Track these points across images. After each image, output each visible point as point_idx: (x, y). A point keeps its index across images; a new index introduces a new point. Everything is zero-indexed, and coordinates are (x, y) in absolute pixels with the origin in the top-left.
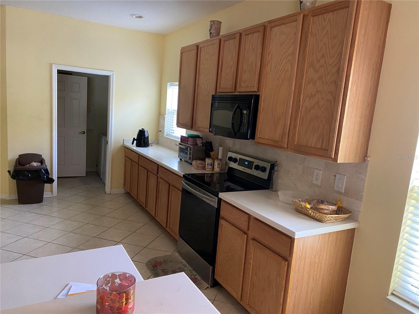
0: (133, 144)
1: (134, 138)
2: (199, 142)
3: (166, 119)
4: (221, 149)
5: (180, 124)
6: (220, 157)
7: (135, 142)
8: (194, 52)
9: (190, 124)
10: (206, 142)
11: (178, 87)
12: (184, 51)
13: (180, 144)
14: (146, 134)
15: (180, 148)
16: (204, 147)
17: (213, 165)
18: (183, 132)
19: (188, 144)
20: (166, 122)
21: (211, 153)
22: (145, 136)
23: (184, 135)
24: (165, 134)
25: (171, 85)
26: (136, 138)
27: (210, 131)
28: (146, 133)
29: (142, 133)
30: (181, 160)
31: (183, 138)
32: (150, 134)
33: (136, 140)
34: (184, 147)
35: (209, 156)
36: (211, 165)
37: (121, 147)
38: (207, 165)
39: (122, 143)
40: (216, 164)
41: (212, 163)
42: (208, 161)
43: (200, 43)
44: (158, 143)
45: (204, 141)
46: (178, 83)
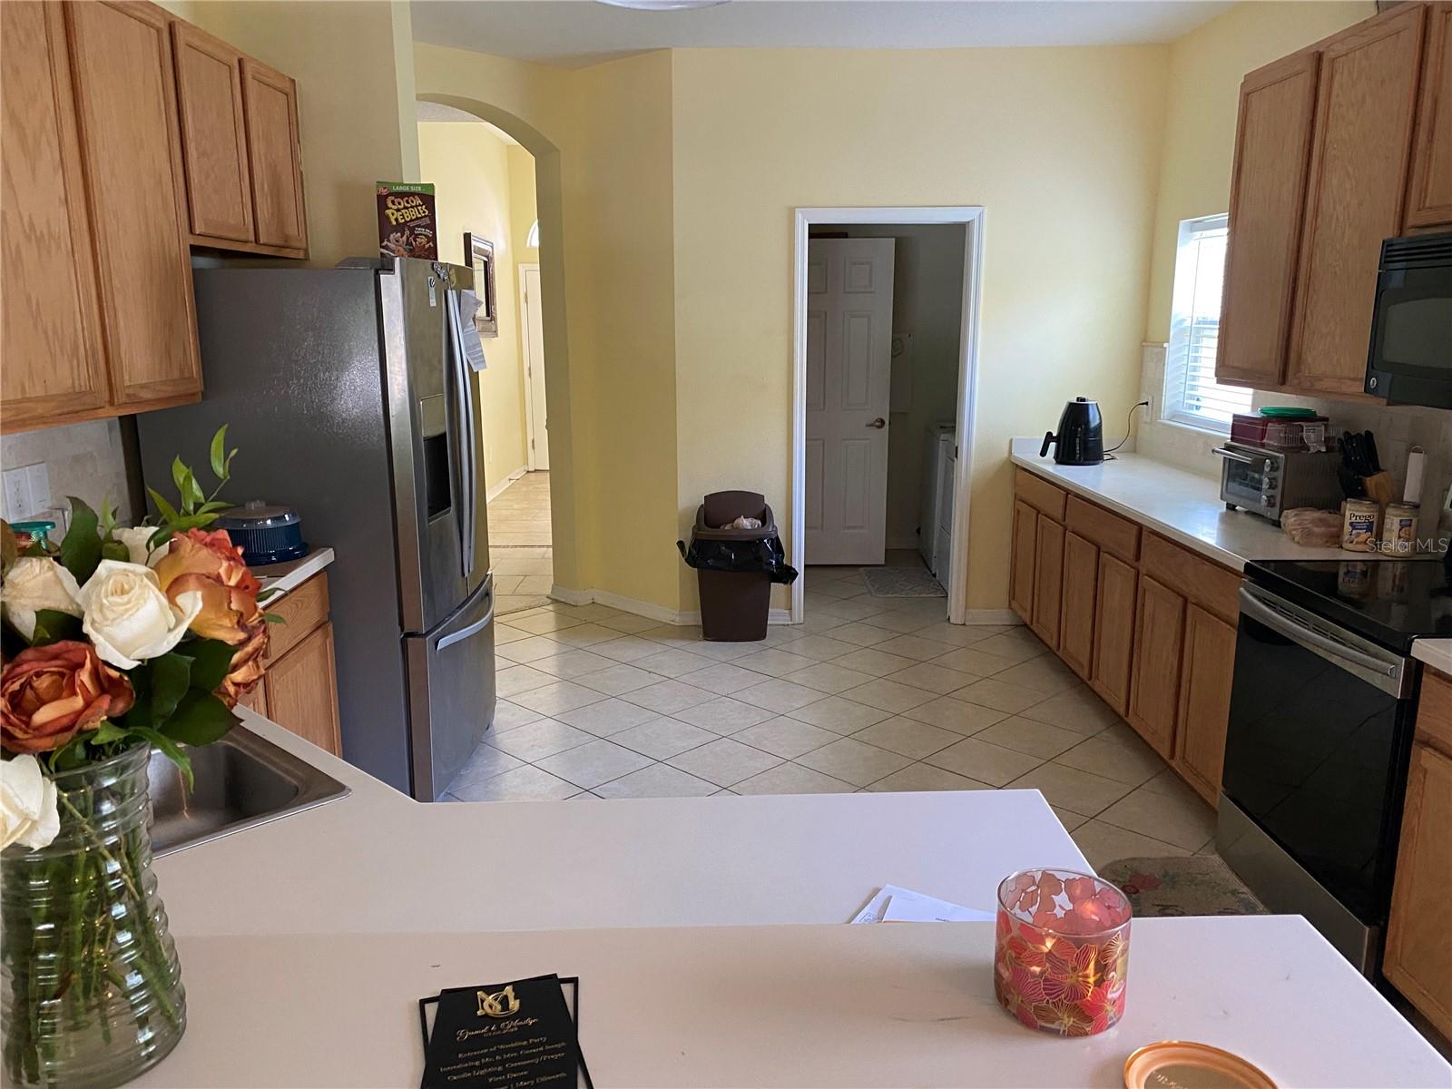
0: (1043, 453)
1: (1049, 434)
2: (1313, 437)
3: (1170, 358)
4: (1416, 463)
5: (1228, 372)
6: (1411, 492)
7: (1053, 445)
8: (1303, 84)
9: (1274, 368)
10: (1347, 433)
11: (1225, 231)
12: (1252, 89)
13: (1228, 448)
14: (1091, 416)
15: (1229, 463)
16: (1338, 458)
17: (1376, 530)
18: (1241, 401)
19: (1263, 446)
20: (1168, 369)
21: (1371, 482)
22: (1087, 423)
23: (1246, 411)
24: (1165, 413)
25: (1193, 228)
26: (1055, 435)
27: (1367, 389)
28: (1092, 414)
29: (1076, 414)
30: (1231, 507)
31: (1242, 427)
32: (1108, 419)
33: (1057, 439)
34: (1247, 460)
35: (1360, 494)
36: (1369, 529)
37: (1005, 462)
38: (1347, 528)
39: (1006, 455)
40: (1393, 521)
41: (1375, 520)
42: (1354, 511)
43: (1331, 41)
44: (1134, 447)
45: (1337, 432)
46: (1225, 217)
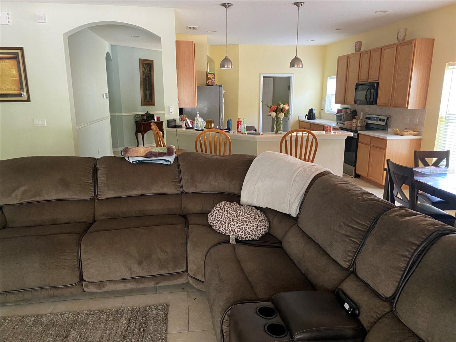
0: (305, 118)
1: (306, 115)
2: (349, 111)
3: (326, 101)
4: (362, 114)
5: (337, 102)
6: (361, 118)
7: (307, 117)
8: (346, 60)
9: (343, 101)
10: (353, 110)
11: (336, 79)
12: (340, 59)
13: (337, 114)
14: (313, 111)
15: (337, 116)
16: (352, 114)
17: (357, 123)
18: (339, 106)
19: (342, 113)
20: (326, 103)
21: (356, 117)
22: (313, 112)
23: (340, 108)
24: (326, 111)
25: (330, 78)
26: (307, 115)
27: (355, 103)
28: (314, 111)
29: (311, 111)
30: (337, 123)
31: (339, 111)
32: (316, 112)
33: (308, 115)
34: (339, 115)
35: (355, 118)
36: (356, 123)
37: (297, 121)
38: (353, 123)
39: (298, 119)
40: (359, 122)
41: (356, 121)
42: (354, 120)
43: (351, 55)
44: (320, 118)
45: (352, 110)
46: (336, 77)
